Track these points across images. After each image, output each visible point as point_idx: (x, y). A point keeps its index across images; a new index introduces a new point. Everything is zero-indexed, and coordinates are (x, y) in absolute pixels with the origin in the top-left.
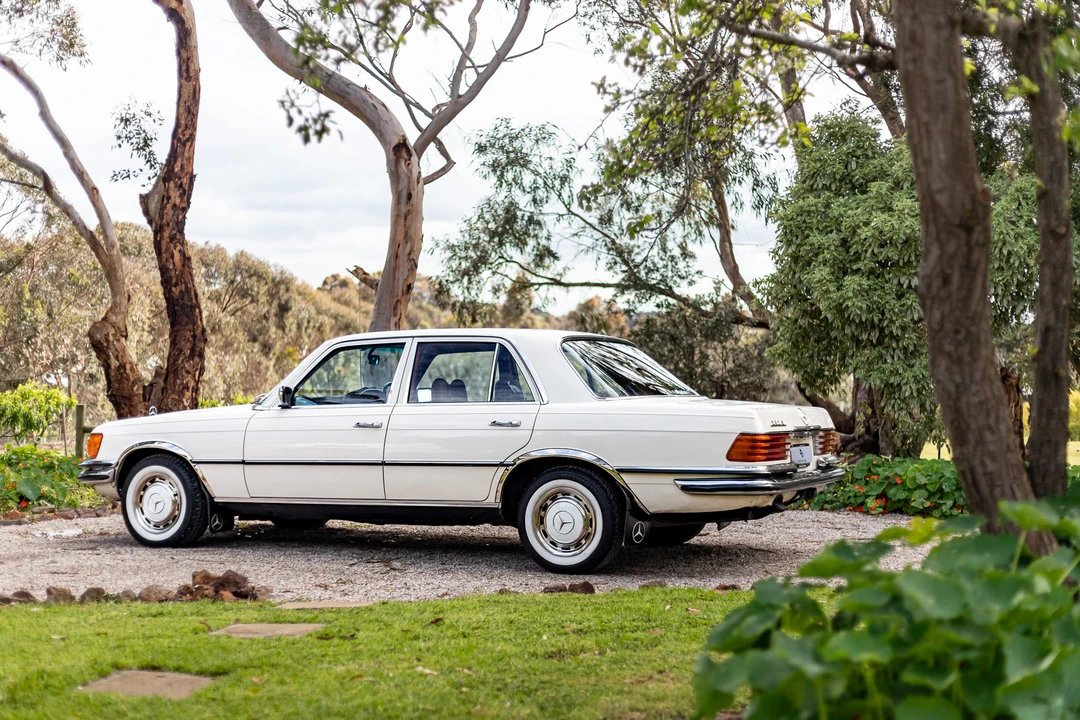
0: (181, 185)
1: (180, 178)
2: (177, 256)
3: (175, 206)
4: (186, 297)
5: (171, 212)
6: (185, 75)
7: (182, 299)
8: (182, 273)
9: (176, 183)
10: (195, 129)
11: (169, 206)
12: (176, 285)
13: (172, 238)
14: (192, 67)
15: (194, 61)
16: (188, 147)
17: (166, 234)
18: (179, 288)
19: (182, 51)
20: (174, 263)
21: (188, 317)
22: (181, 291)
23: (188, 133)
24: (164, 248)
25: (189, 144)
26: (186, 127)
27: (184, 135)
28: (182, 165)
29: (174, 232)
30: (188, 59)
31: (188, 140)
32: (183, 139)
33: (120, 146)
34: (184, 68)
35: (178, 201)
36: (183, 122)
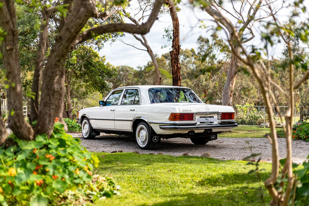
0: (176, 48)
1: (175, 46)
2: (176, 67)
3: (175, 54)
4: (176, 78)
5: (174, 56)
6: (173, 19)
7: (175, 78)
8: (176, 71)
9: (174, 48)
10: (179, 33)
11: (173, 54)
12: (175, 74)
13: (175, 62)
14: (175, 17)
15: (175, 15)
16: (177, 38)
17: (173, 61)
18: (175, 75)
19: (171, 13)
20: (175, 69)
21: (176, 83)
22: (175, 76)
23: (176, 34)
24: (173, 65)
25: (177, 37)
26: (176, 33)
27: (175, 35)
28: (176, 43)
29: (175, 61)
30: (173, 15)
31: (176, 36)
32: (175, 36)
33: (164, 38)
34: (173, 18)
35: (175, 52)
36: (175, 32)
